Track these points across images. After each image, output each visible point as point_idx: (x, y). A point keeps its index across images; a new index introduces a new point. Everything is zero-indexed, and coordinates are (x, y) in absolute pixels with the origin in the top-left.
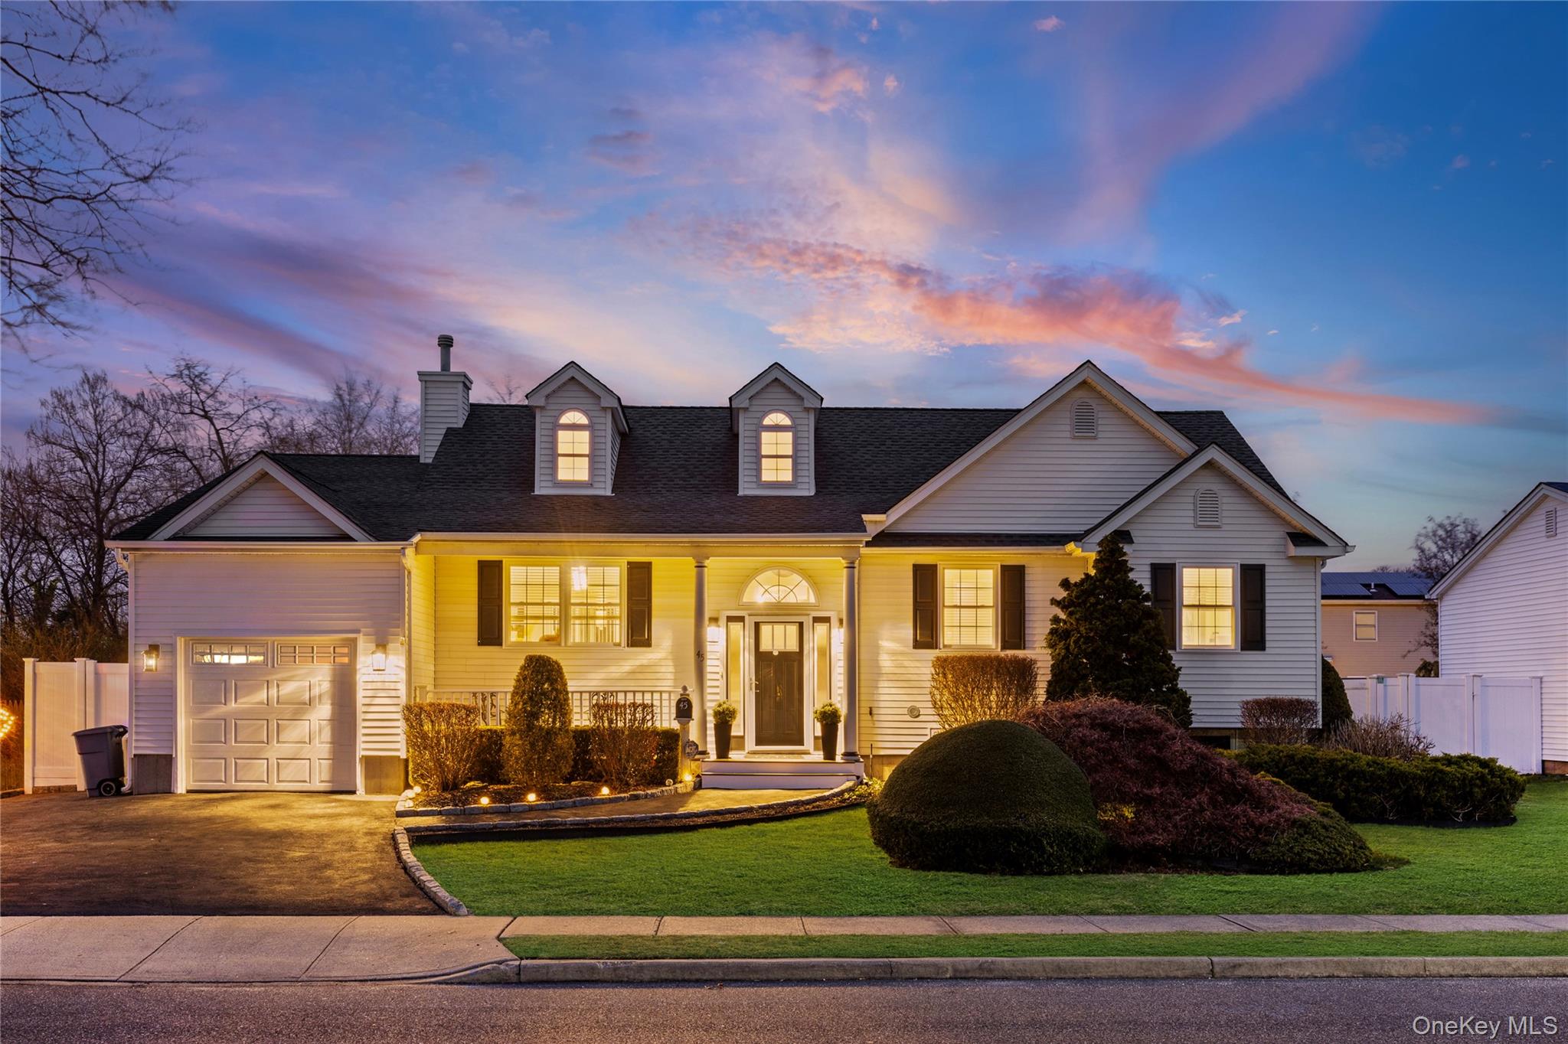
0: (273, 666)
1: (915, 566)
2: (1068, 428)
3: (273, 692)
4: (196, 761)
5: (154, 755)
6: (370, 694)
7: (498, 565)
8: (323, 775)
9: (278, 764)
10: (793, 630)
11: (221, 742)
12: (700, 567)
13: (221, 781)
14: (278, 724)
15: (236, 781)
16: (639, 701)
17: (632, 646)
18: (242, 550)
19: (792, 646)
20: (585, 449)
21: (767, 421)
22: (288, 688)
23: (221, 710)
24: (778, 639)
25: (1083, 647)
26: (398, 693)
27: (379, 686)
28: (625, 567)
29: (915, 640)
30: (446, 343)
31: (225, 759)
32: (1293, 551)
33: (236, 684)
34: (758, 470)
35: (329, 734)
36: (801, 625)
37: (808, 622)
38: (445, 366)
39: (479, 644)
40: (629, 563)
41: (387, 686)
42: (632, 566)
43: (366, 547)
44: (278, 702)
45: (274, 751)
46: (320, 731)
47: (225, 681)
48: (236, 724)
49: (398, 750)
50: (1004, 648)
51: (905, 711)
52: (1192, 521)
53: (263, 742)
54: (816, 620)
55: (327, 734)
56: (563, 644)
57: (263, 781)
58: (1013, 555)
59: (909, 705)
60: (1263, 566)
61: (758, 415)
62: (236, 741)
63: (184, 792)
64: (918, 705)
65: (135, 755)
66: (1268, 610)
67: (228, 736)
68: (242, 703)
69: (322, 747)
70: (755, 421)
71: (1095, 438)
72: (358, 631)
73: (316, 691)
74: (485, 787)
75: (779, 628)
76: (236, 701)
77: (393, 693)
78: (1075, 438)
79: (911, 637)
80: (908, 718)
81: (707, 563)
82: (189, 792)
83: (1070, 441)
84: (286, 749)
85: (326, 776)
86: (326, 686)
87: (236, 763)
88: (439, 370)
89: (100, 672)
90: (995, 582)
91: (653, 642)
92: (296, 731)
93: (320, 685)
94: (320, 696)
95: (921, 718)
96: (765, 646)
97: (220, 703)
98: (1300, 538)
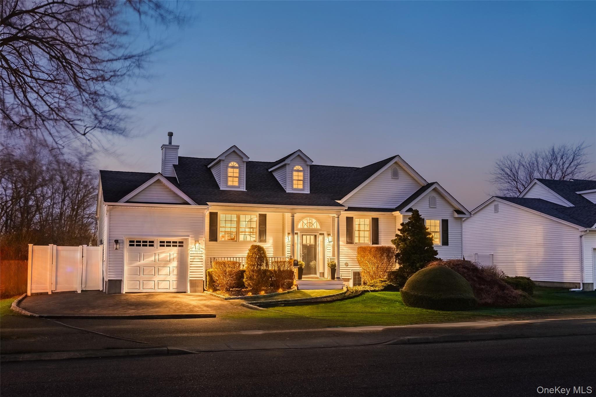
0: (157, 248)
1: (347, 217)
2: (390, 175)
3: (157, 257)
4: (129, 282)
5: (115, 280)
6: (192, 258)
7: (216, 214)
8: (174, 286)
9: (158, 283)
10: (312, 237)
11: (138, 275)
12: (293, 216)
13: (138, 289)
14: (158, 269)
15: (143, 289)
16: (279, 260)
17: (260, 242)
18: (151, 207)
19: (312, 242)
20: (237, 175)
21: (295, 168)
22: (162, 256)
23: (138, 263)
24: (309, 240)
25: (413, 244)
26: (202, 258)
27: (196, 255)
28: (258, 215)
29: (347, 241)
30: (171, 135)
31: (139, 281)
32: (456, 215)
33: (143, 255)
34: (292, 184)
35: (176, 272)
36: (315, 236)
37: (317, 234)
38: (170, 143)
39: (209, 241)
40: (259, 214)
41: (198, 255)
42: (260, 215)
43: (195, 207)
44: (158, 261)
45: (157, 278)
46: (173, 271)
47: (140, 253)
48: (143, 268)
49: (202, 277)
50: (373, 244)
51: (344, 264)
52: (428, 205)
53: (153, 275)
54: (320, 234)
55: (175, 272)
56: (237, 241)
57: (153, 289)
58: (375, 214)
59: (345, 262)
60: (448, 220)
61: (293, 166)
62: (143, 275)
63: (124, 293)
64: (348, 262)
65: (108, 280)
66: (449, 233)
67: (140, 273)
68: (146, 261)
69: (173, 277)
70: (291, 168)
71: (398, 179)
72: (188, 236)
73: (172, 257)
74: (241, 290)
75: (308, 237)
76: (143, 260)
77: (200, 258)
78: (393, 178)
79: (346, 240)
80: (345, 266)
81: (295, 215)
82: (126, 293)
83: (391, 179)
84: (161, 277)
85: (175, 287)
86: (175, 255)
87: (143, 282)
88: (168, 144)
89: (58, 249)
90: (370, 223)
91: (267, 241)
92: (165, 271)
93: (173, 255)
94: (173, 259)
95: (349, 266)
96: (304, 242)
97: (138, 261)
98: (459, 212)
